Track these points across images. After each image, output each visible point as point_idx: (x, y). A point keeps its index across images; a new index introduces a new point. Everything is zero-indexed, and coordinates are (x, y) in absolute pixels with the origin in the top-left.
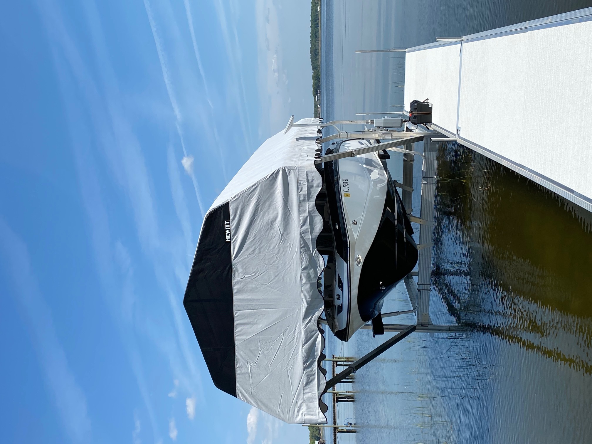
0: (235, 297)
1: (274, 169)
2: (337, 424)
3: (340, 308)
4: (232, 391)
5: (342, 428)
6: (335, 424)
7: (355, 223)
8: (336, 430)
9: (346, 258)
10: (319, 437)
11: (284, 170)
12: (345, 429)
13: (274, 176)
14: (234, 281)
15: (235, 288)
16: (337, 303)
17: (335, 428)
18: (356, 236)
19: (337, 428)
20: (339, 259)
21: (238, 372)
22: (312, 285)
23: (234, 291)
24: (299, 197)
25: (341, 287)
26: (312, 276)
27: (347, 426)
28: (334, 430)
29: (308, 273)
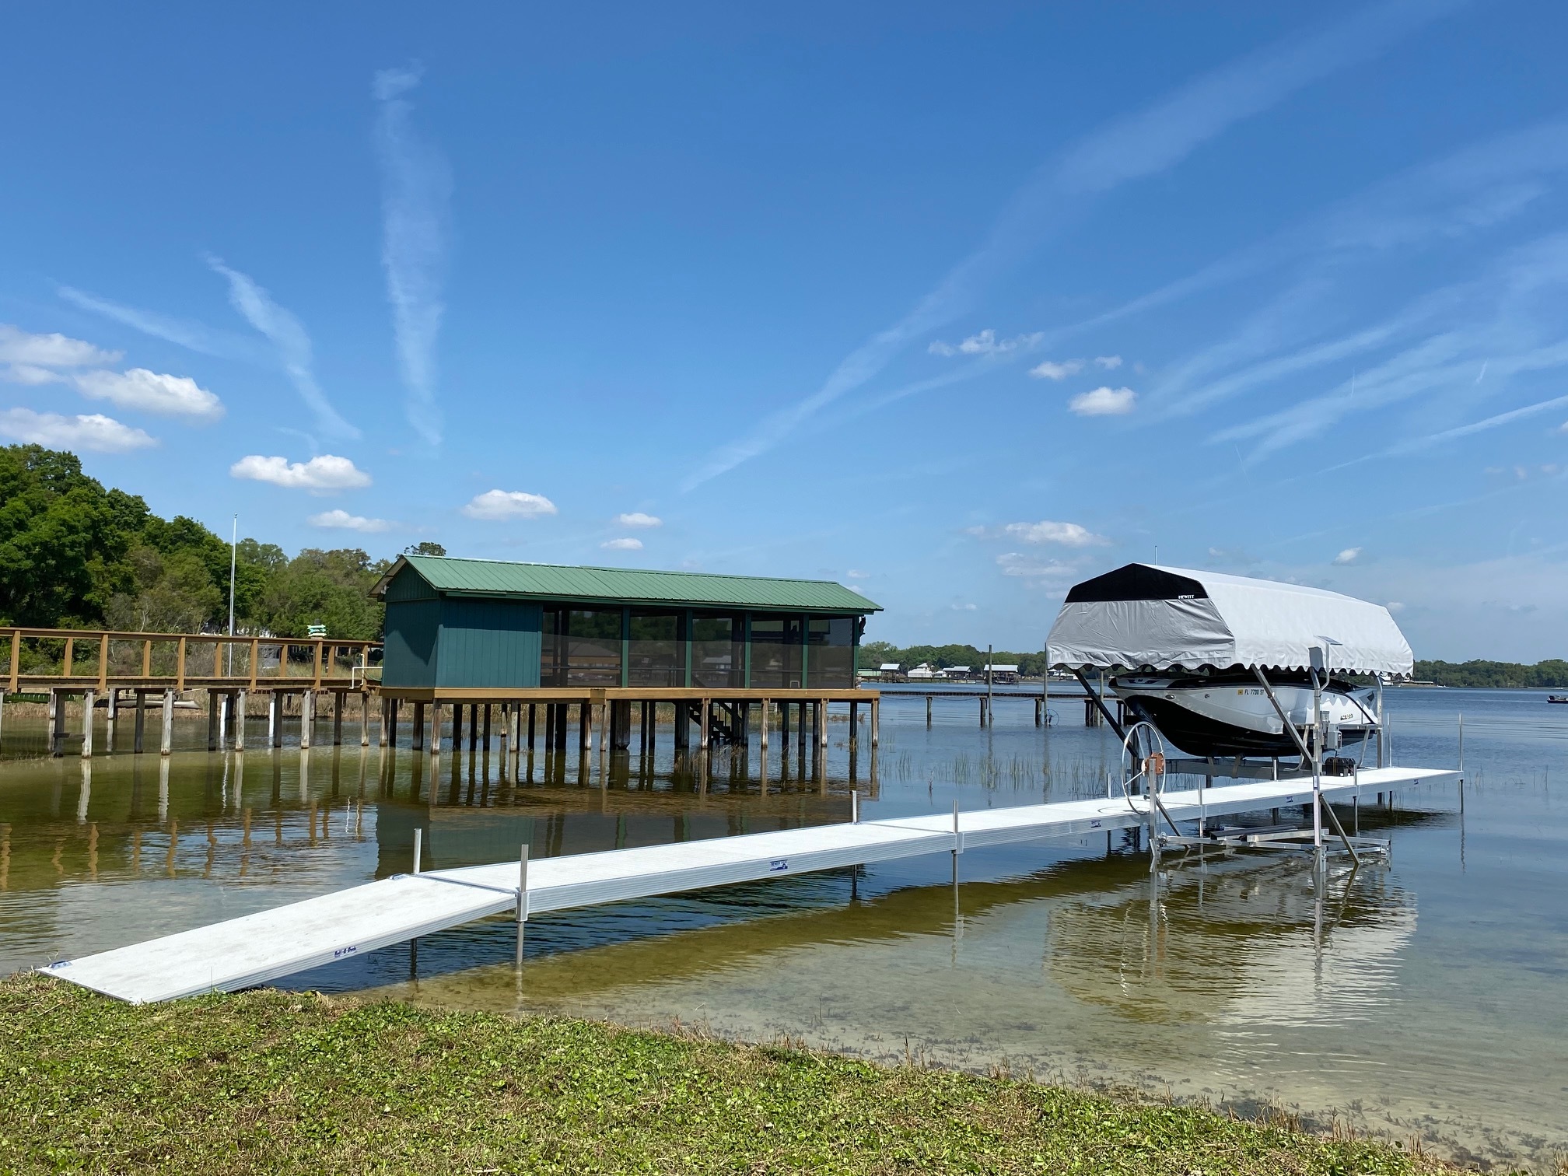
0: (1137, 602)
1: (1233, 633)
2: (1050, 699)
3: (1132, 682)
4: (1069, 600)
5: (1043, 709)
6: (1049, 696)
7: (1206, 696)
8: (1040, 698)
9: (1171, 687)
10: (1025, 673)
11: (1232, 640)
12: (1042, 713)
13: (1228, 632)
14: (1149, 602)
15: (1144, 602)
16: (1136, 680)
17: (1043, 696)
18: (1193, 696)
19: (1043, 700)
20: (1172, 681)
21: (1083, 604)
22: (1146, 660)
23: (1142, 602)
24: (1212, 651)
25: (1148, 682)
26: (1153, 661)
27: (1046, 716)
28: (1040, 695)
29: (1154, 658)
